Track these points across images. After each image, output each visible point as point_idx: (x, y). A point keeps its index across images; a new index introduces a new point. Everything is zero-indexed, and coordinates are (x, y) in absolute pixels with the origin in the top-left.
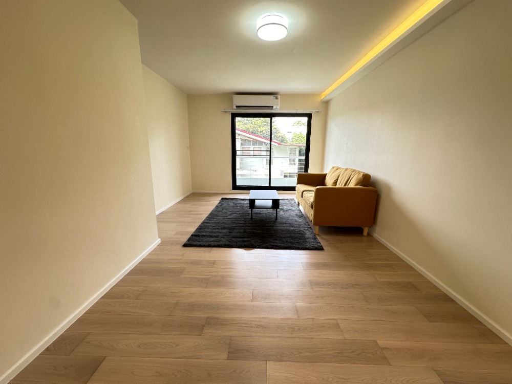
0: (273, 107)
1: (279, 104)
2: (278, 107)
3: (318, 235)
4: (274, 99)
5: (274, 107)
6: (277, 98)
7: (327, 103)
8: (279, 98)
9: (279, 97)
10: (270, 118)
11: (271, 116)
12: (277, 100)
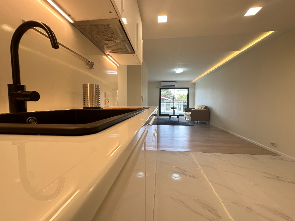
0: (175, 86)
7: (194, 84)
9: (177, 82)
10: (174, 89)
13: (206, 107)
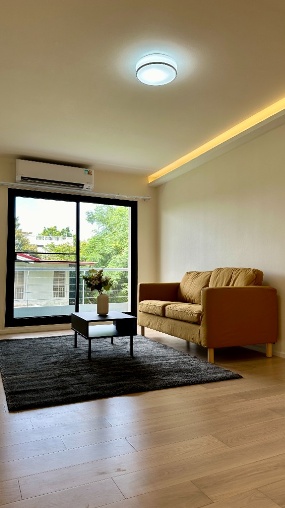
0: (83, 185)
1: (93, 183)
2: (91, 188)
4: (85, 174)
5: (85, 187)
6: (89, 173)
9: (93, 171)
11: (78, 199)
12: (89, 176)
13: (257, 277)
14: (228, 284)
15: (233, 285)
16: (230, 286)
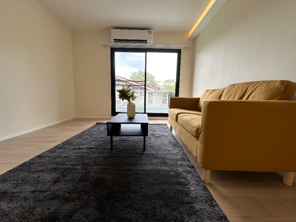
0: (146, 41)
1: (152, 38)
2: (152, 42)
3: (210, 184)
4: (147, 33)
5: (148, 42)
7: (194, 40)
8: (153, 33)
9: (152, 31)
10: (145, 53)
11: (145, 50)
12: (150, 34)
14: (241, 98)
15: (248, 98)
16: (244, 99)
